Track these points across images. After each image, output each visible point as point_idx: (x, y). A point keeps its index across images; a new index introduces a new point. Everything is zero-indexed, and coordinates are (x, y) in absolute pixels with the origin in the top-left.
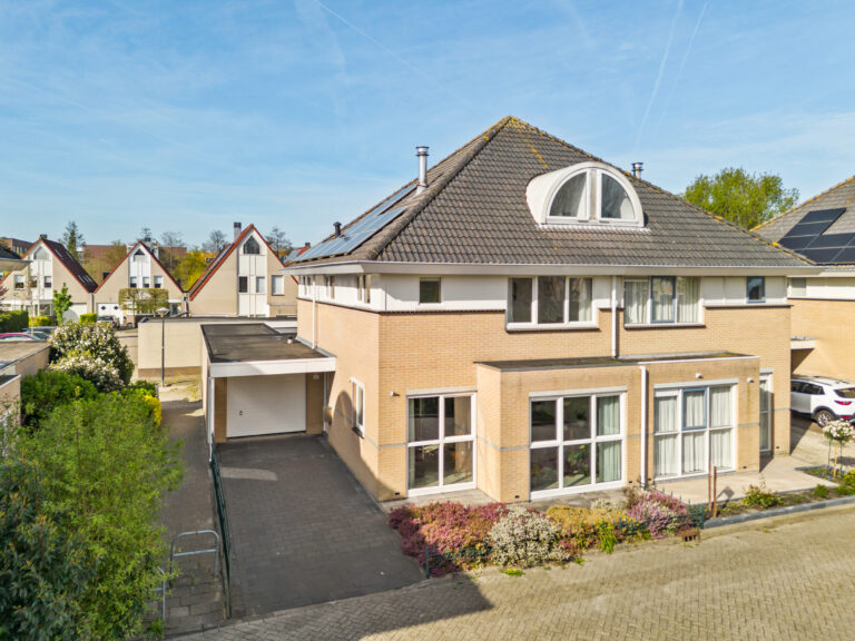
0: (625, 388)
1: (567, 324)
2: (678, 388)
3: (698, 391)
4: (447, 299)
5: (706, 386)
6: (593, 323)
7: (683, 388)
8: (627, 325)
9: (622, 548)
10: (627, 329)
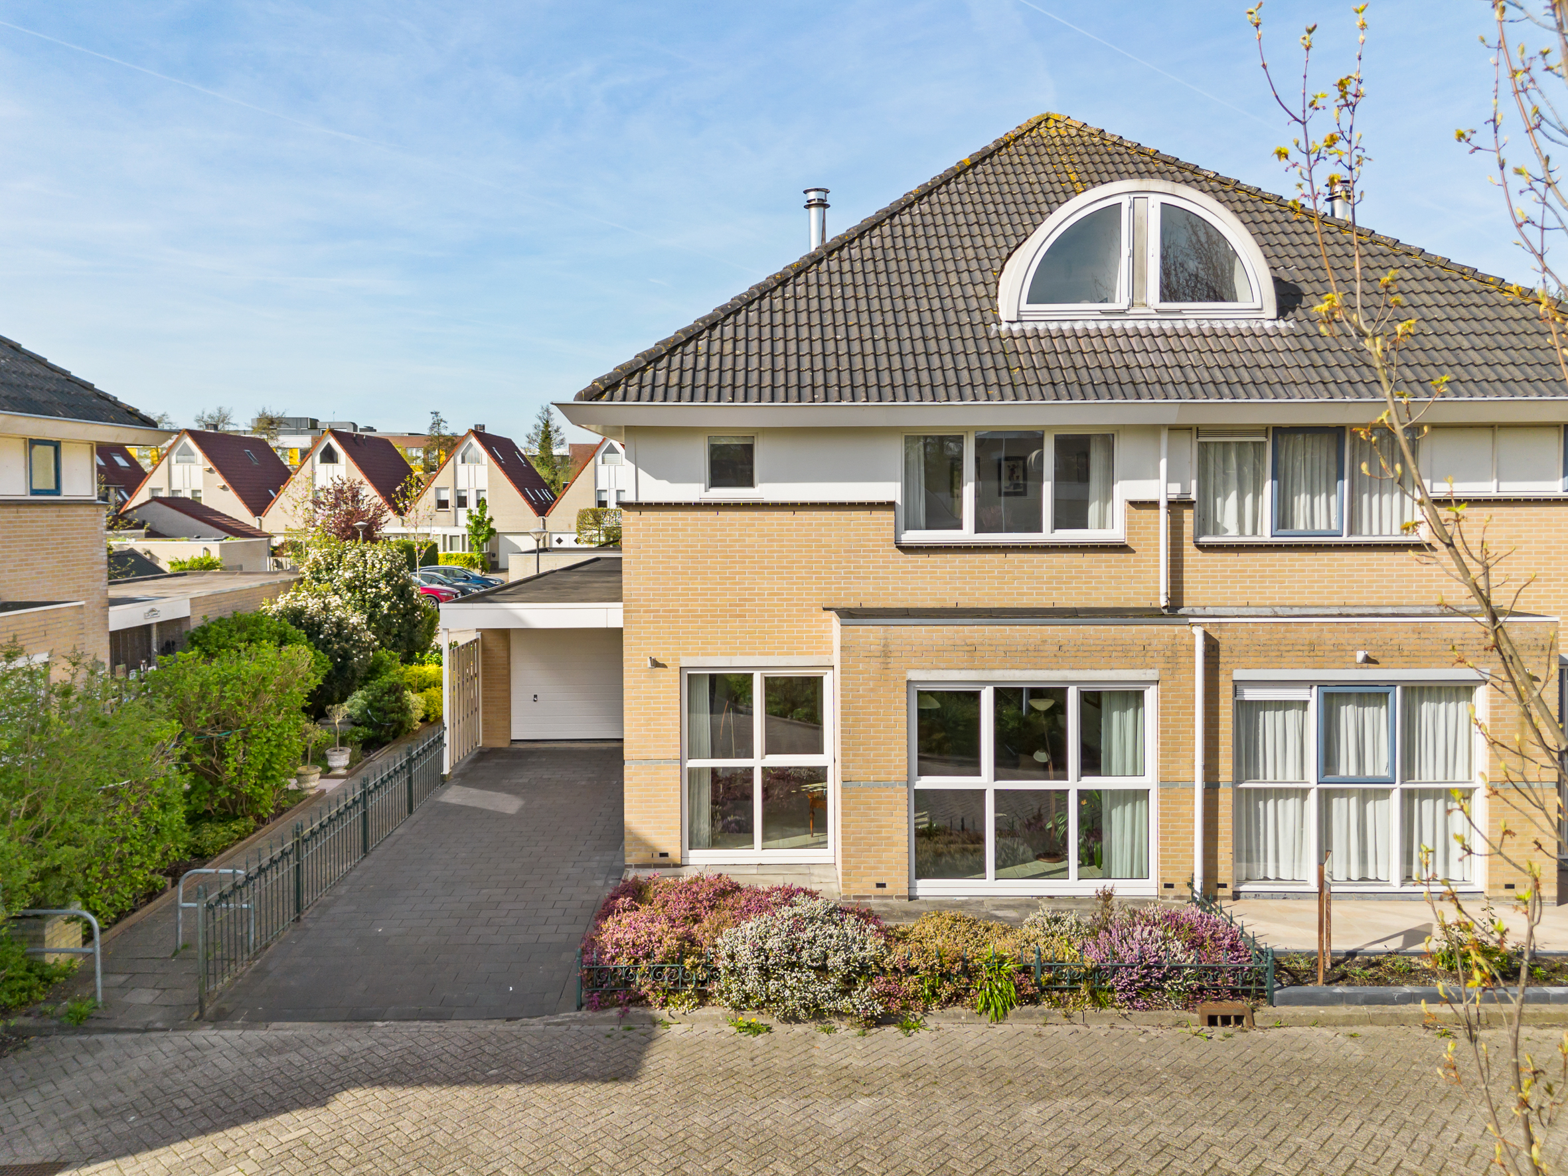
0: (1152, 675)
1: (1048, 534)
2: (1309, 684)
3: (1371, 694)
4: (767, 479)
5: (1392, 684)
6: (1115, 533)
7: (1321, 684)
8: (1203, 540)
9: (1030, 1015)
10: (1201, 547)
